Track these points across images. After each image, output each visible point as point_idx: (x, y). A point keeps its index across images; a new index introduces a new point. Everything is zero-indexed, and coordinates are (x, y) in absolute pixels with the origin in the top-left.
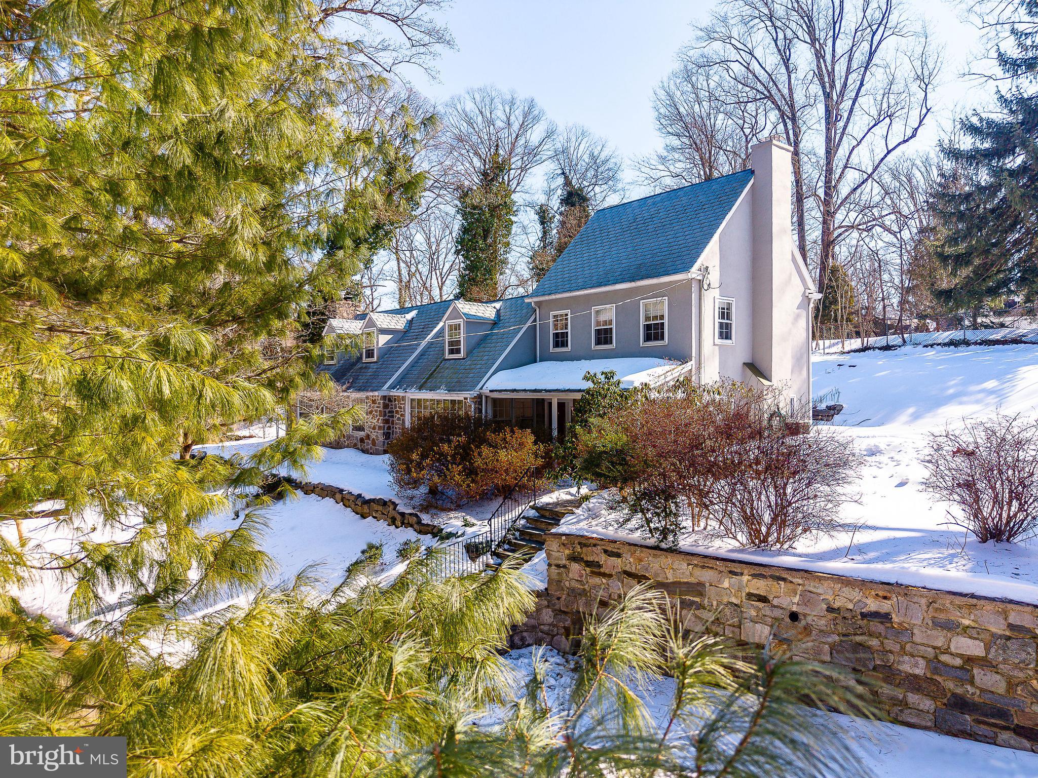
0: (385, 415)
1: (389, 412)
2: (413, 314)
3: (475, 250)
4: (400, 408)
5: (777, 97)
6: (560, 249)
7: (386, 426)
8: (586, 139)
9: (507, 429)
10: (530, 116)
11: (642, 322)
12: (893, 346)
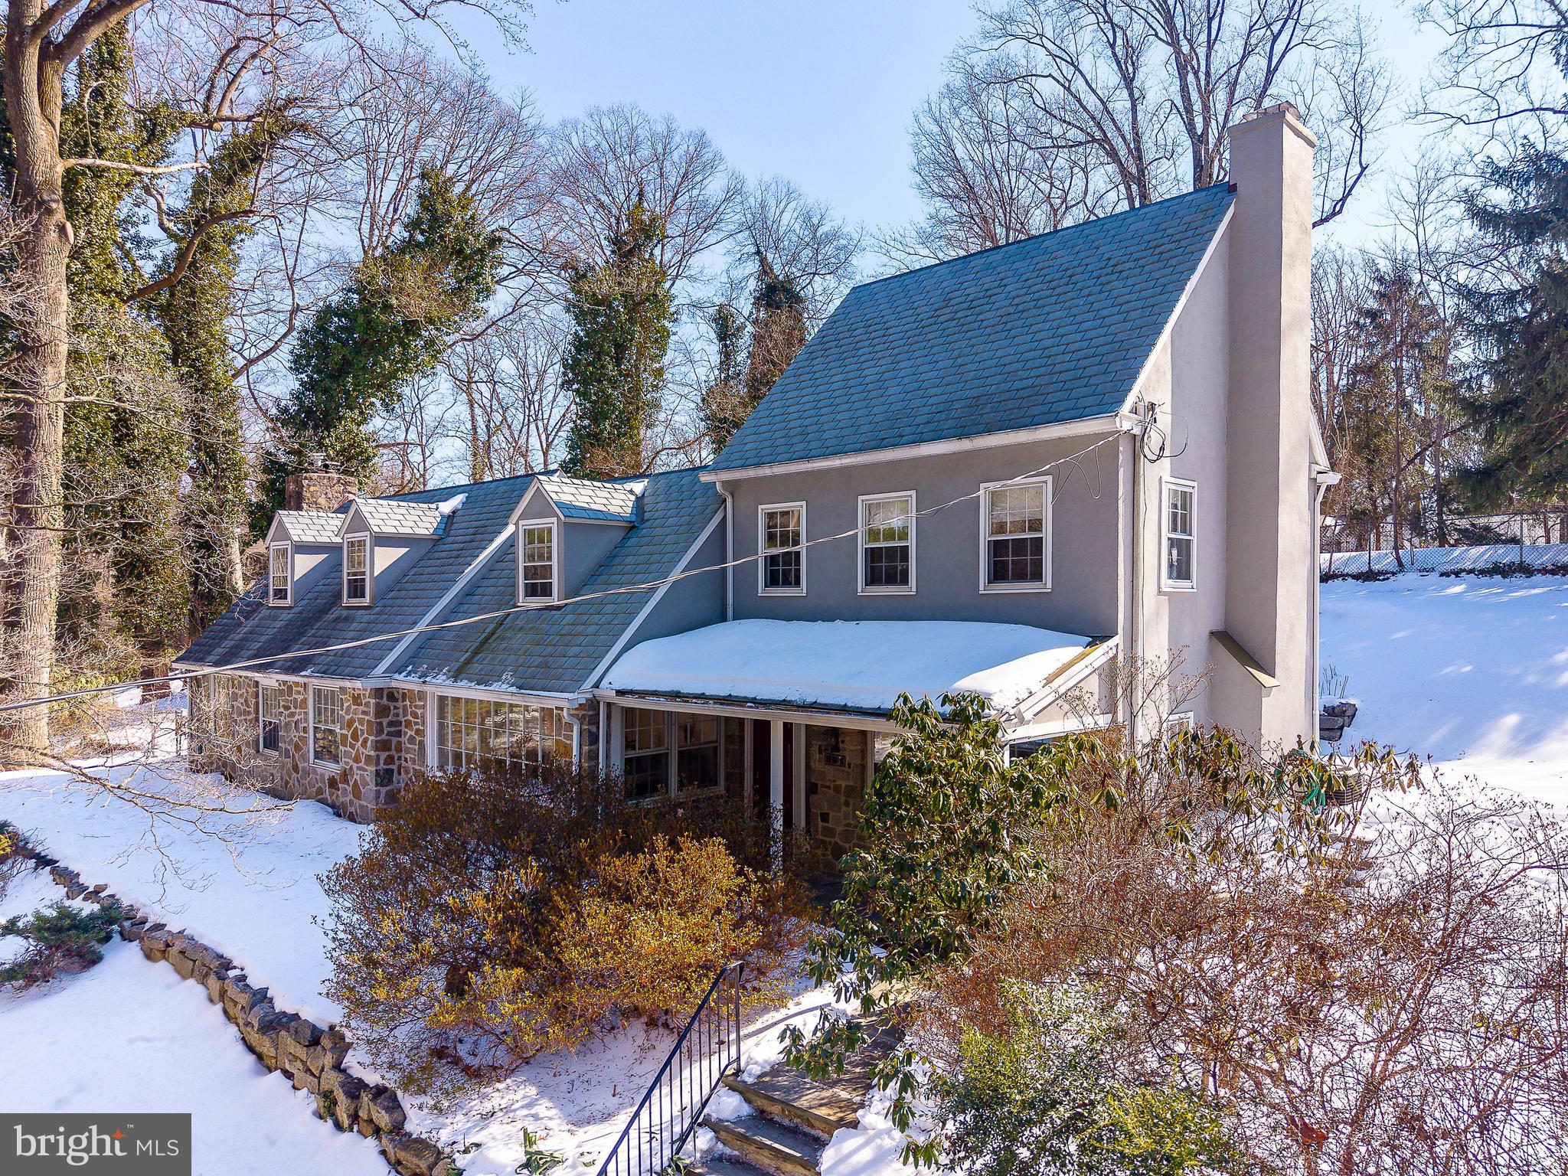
0: (380, 731)
1: (391, 724)
2: (456, 501)
3: (599, 381)
4: (415, 716)
5: (1119, 143)
6: (758, 387)
7: (383, 755)
8: (793, 205)
9: (660, 841)
10: (698, 164)
11: (984, 536)
12: (1380, 573)
